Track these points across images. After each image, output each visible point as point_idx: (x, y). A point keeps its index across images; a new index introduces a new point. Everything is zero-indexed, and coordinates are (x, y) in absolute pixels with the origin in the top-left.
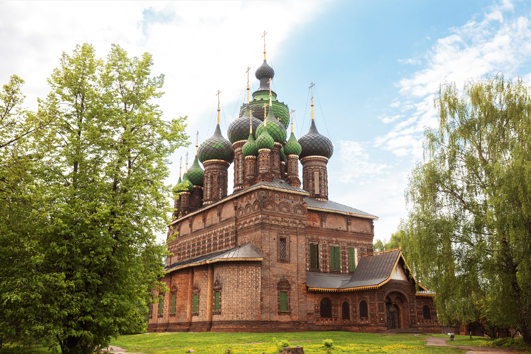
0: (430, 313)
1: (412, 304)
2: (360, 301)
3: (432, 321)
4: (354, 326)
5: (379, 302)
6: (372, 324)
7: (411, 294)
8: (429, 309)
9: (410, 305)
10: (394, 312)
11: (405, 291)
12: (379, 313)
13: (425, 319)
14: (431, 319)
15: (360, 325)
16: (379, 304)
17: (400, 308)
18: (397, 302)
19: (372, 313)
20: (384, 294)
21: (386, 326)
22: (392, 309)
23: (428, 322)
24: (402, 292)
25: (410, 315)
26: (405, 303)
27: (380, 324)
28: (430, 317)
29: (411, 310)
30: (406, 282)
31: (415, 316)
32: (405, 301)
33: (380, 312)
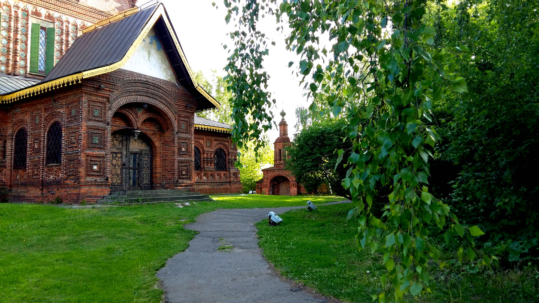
0: (225, 161)
1: (184, 135)
2: (50, 124)
3: (228, 174)
4: (33, 184)
5: (91, 123)
6: (68, 182)
7: (183, 114)
8: (225, 154)
9: (179, 138)
10: (140, 153)
11: (168, 105)
12: (88, 152)
13: (218, 170)
14: (226, 170)
15: (44, 185)
16: (89, 128)
17: (157, 144)
18: (149, 130)
19: (70, 151)
20: (108, 105)
21: (106, 185)
22: (136, 146)
23: (222, 175)
24: (161, 106)
25: (177, 158)
26: (167, 134)
27: (89, 179)
28: (226, 167)
29: (180, 149)
30: (173, 85)
31: (189, 162)
32: (168, 129)
33: (89, 148)
